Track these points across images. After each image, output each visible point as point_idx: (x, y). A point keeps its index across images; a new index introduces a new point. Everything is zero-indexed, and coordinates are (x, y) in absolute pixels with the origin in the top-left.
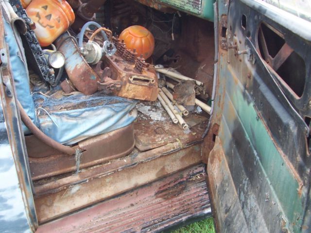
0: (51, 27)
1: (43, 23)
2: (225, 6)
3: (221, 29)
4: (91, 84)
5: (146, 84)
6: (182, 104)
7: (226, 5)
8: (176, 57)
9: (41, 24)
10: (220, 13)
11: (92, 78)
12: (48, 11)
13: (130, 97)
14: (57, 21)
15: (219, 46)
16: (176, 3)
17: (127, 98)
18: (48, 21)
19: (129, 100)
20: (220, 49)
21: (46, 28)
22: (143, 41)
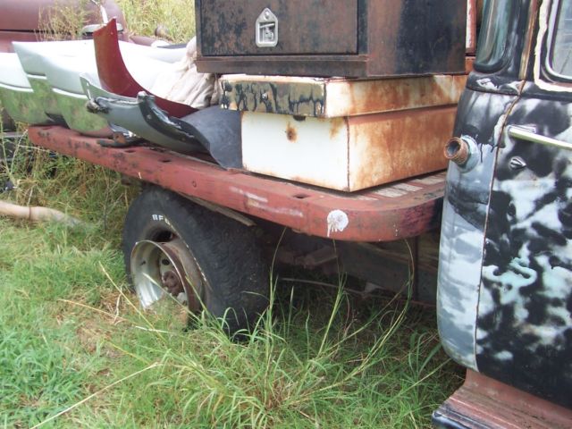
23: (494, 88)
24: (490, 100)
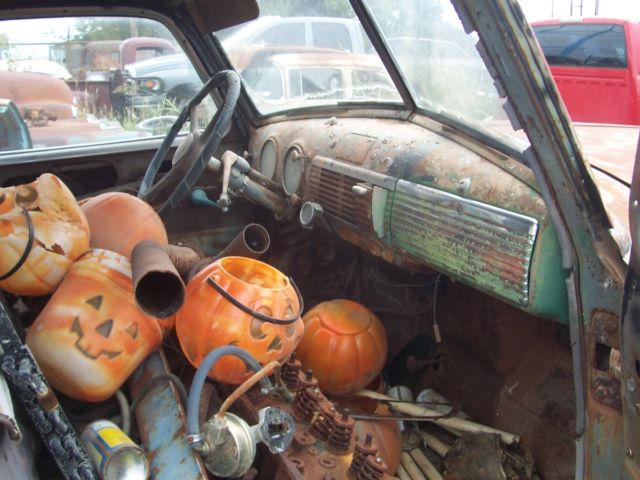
0: (113, 354)
1: (89, 347)
2: (603, 288)
3: (593, 347)
7: (606, 285)
8: (438, 357)
9: (85, 352)
10: (588, 303)
12: (103, 313)
14: (128, 337)
15: (589, 392)
16: (448, 265)
18: (103, 338)
20: (592, 403)
21: (99, 359)
22: (359, 342)
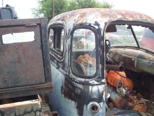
4: (122, 105)
5: (143, 105)
6: (149, 112)
11: (122, 102)
13: (136, 110)
17: (135, 111)
19: (136, 112)
23: (98, 83)
24: (98, 88)
